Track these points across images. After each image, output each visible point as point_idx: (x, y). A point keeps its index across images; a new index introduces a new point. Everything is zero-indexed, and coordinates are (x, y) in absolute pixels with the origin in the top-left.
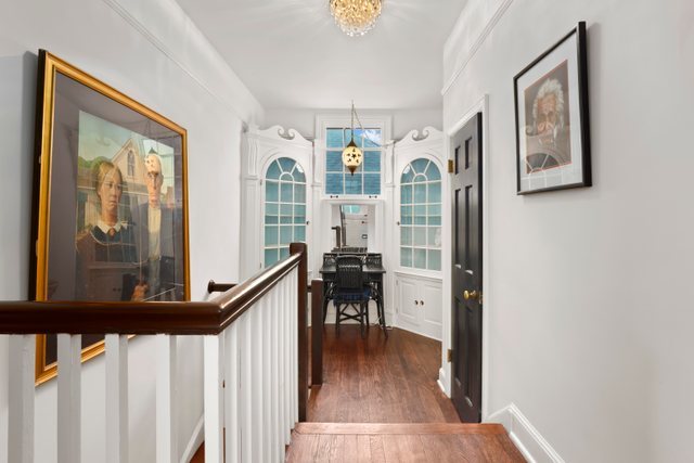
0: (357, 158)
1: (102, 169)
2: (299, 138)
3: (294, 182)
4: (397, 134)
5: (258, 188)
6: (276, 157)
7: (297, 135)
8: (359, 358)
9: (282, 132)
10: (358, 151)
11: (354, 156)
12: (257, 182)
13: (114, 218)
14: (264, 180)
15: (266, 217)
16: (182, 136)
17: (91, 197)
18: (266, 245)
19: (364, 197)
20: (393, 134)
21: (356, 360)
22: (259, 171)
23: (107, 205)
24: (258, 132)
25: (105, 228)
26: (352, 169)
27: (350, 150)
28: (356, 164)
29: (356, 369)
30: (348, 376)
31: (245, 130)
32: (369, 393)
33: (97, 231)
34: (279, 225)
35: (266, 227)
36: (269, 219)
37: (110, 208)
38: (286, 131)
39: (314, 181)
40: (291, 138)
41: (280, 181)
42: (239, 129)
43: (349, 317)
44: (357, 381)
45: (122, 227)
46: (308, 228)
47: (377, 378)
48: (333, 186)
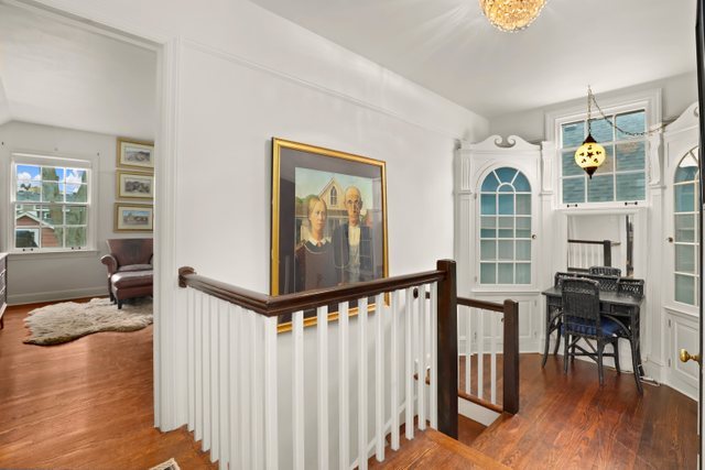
0: (593, 157)
1: (312, 203)
2: (521, 143)
3: (515, 193)
4: (670, 113)
5: (472, 202)
6: (493, 169)
7: (519, 141)
8: (580, 404)
9: (500, 141)
10: (596, 147)
11: (590, 155)
12: (471, 197)
13: (321, 235)
14: (480, 193)
15: (482, 230)
16: (381, 167)
17: (305, 222)
18: (482, 259)
19: (616, 205)
20: (663, 113)
21: (575, 405)
22: (474, 186)
23: (316, 226)
24: (472, 147)
25: (314, 242)
26: (591, 170)
27: (584, 149)
28: (595, 164)
29: (568, 415)
30: (552, 418)
31: (458, 147)
32: (565, 446)
33: (309, 244)
34: (497, 238)
35: (482, 241)
36: (484, 232)
37: (318, 228)
38: (505, 140)
39: (542, 189)
40: (511, 146)
41: (498, 193)
42: (451, 146)
43: (585, 353)
44: (560, 427)
45: (327, 242)
46: (534, 243)
47: (590, 434)
48: (572, 193)
